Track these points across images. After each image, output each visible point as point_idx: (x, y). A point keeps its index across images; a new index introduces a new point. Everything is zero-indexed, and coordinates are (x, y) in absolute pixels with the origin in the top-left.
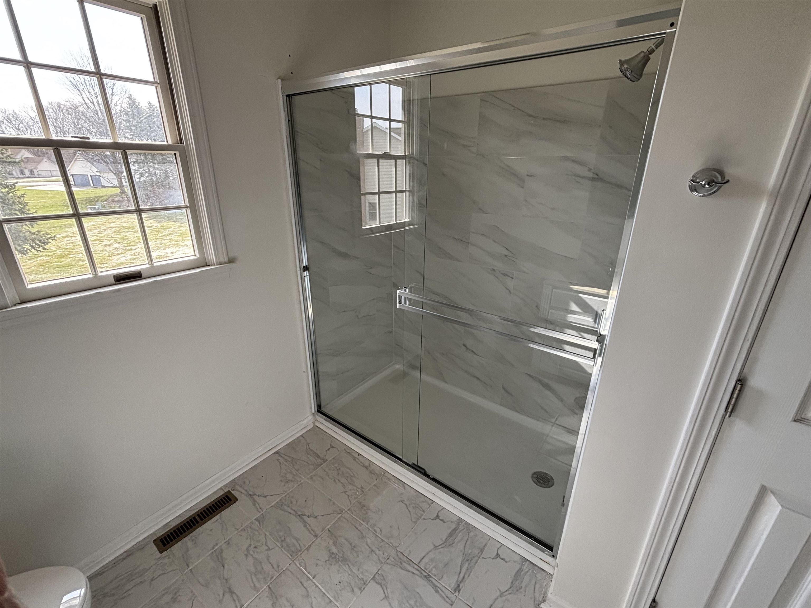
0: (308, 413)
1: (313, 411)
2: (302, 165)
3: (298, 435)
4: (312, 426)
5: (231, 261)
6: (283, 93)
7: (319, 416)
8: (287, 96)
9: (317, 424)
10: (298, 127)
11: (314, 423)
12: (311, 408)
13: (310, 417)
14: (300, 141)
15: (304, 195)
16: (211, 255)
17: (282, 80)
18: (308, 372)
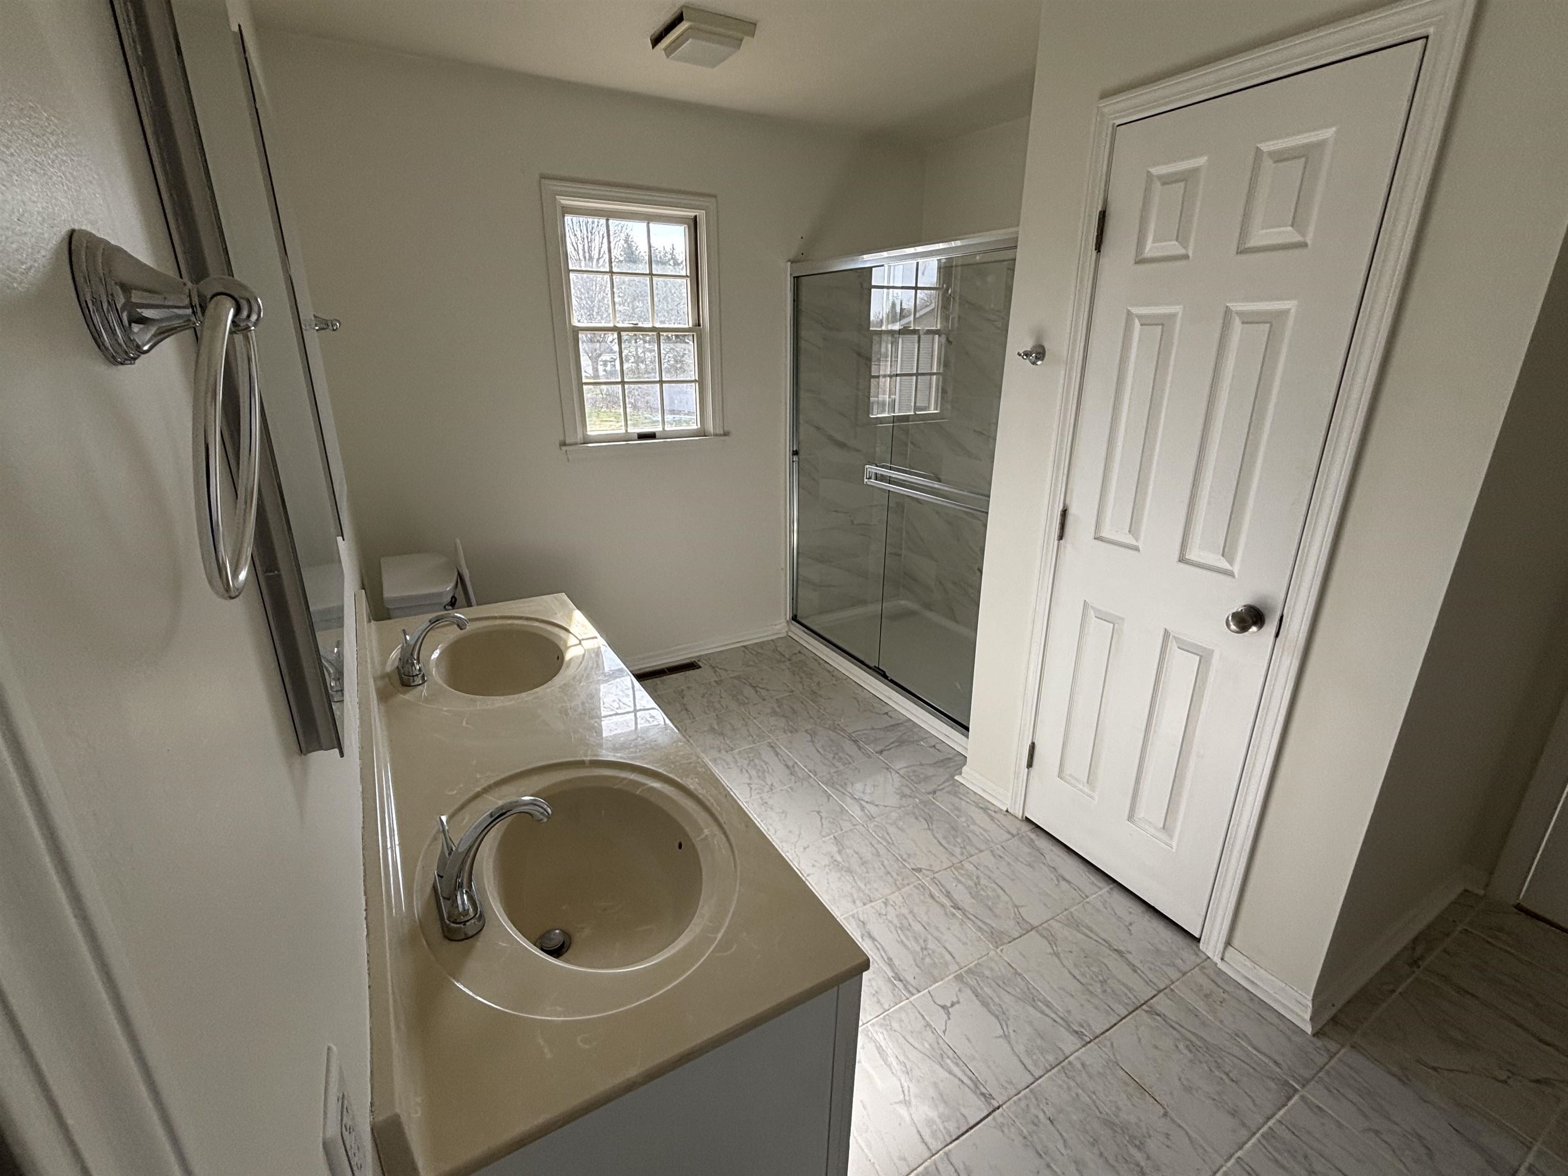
0: (783, 620)
1: (788, 619)
2: (803, 344)
3: (770, 638)
4: (785, 635)
5: (726, 434)
6: (791, 274)
7: (795, 626)
8: (794, 277)
9: (790, 634)
10: (803, 307)
11: (787, 632)
12: (786, 615)
13: (785, 624)
14: (803, 320)
15: (803, 376)
16: (710, 427)
17: (792, 262)
18: (786, 570)
